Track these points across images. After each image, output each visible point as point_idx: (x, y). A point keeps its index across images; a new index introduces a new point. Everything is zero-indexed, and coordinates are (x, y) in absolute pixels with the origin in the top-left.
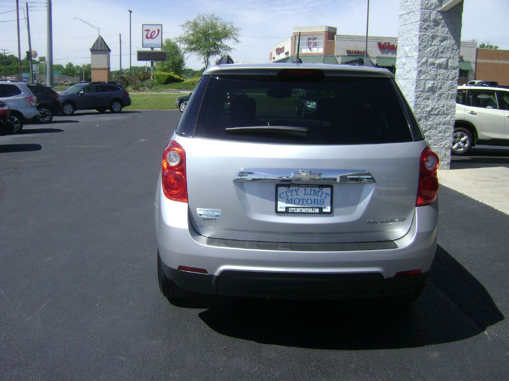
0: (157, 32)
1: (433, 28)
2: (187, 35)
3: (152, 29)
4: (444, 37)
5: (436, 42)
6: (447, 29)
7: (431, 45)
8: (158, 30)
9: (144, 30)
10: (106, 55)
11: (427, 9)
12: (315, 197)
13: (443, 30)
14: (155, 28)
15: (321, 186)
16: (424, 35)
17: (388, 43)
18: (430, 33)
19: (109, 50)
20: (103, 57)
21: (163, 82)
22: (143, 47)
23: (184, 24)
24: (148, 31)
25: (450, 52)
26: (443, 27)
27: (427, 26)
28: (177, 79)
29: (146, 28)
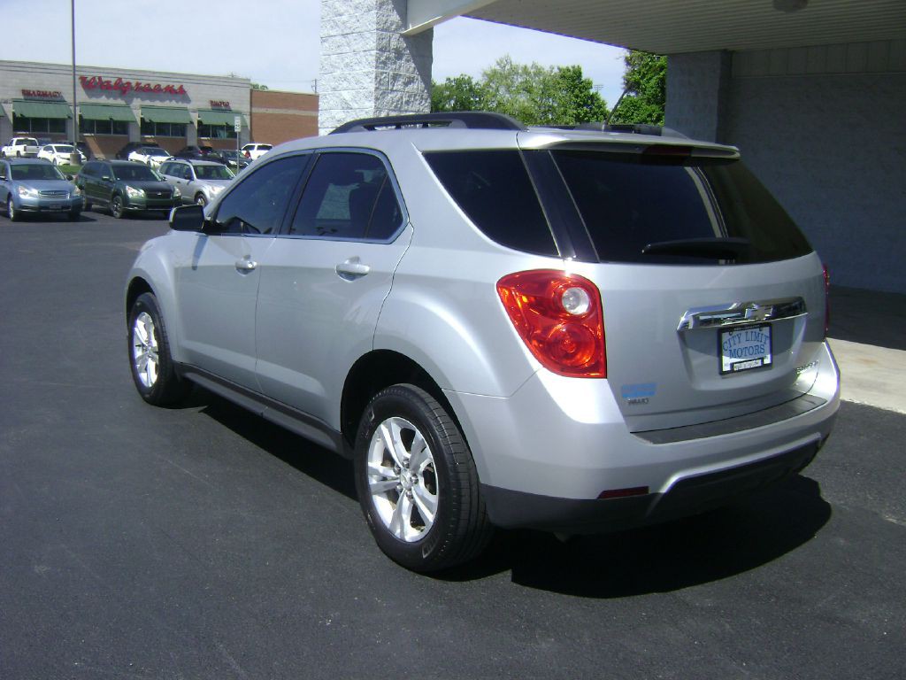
1: (395, 63)
4: (409, 78)
5: (399, 85)
6: (413, 65)
7: (392, 90)
11: (386, 30)
12: (756, 343)
13: (407, 67)
15: (762, 325)
16: (382, 73)
17: (100, 78)
18: (390, 70)
25: (418, 102)
26: (408, 61)
27: (386, 59)
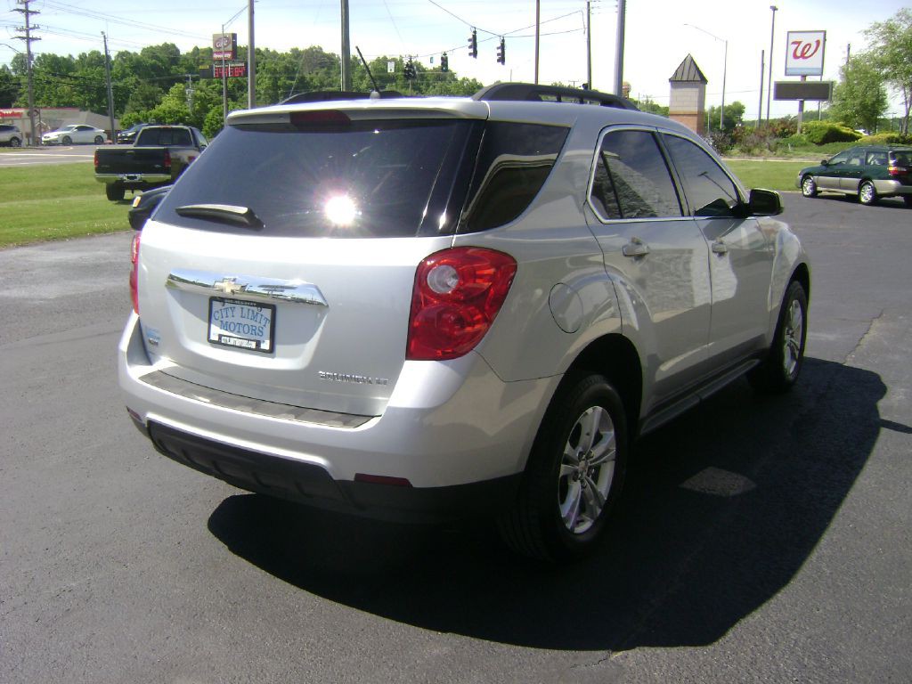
0: (814, 46)
2: (871, 50)
3: (806, 39)
8: (818, 42)
9: (791, 41)
10: (697, 90)
12: (253, 323)
14: (812, 39)
15: (261, 305)
19: (703, 80)
20: (691, 93)
21: (818, 140)
22: (786, 74)
23: (867, 29)
24: (799, 43)
28: (846, 135)
29: (794, 38)
